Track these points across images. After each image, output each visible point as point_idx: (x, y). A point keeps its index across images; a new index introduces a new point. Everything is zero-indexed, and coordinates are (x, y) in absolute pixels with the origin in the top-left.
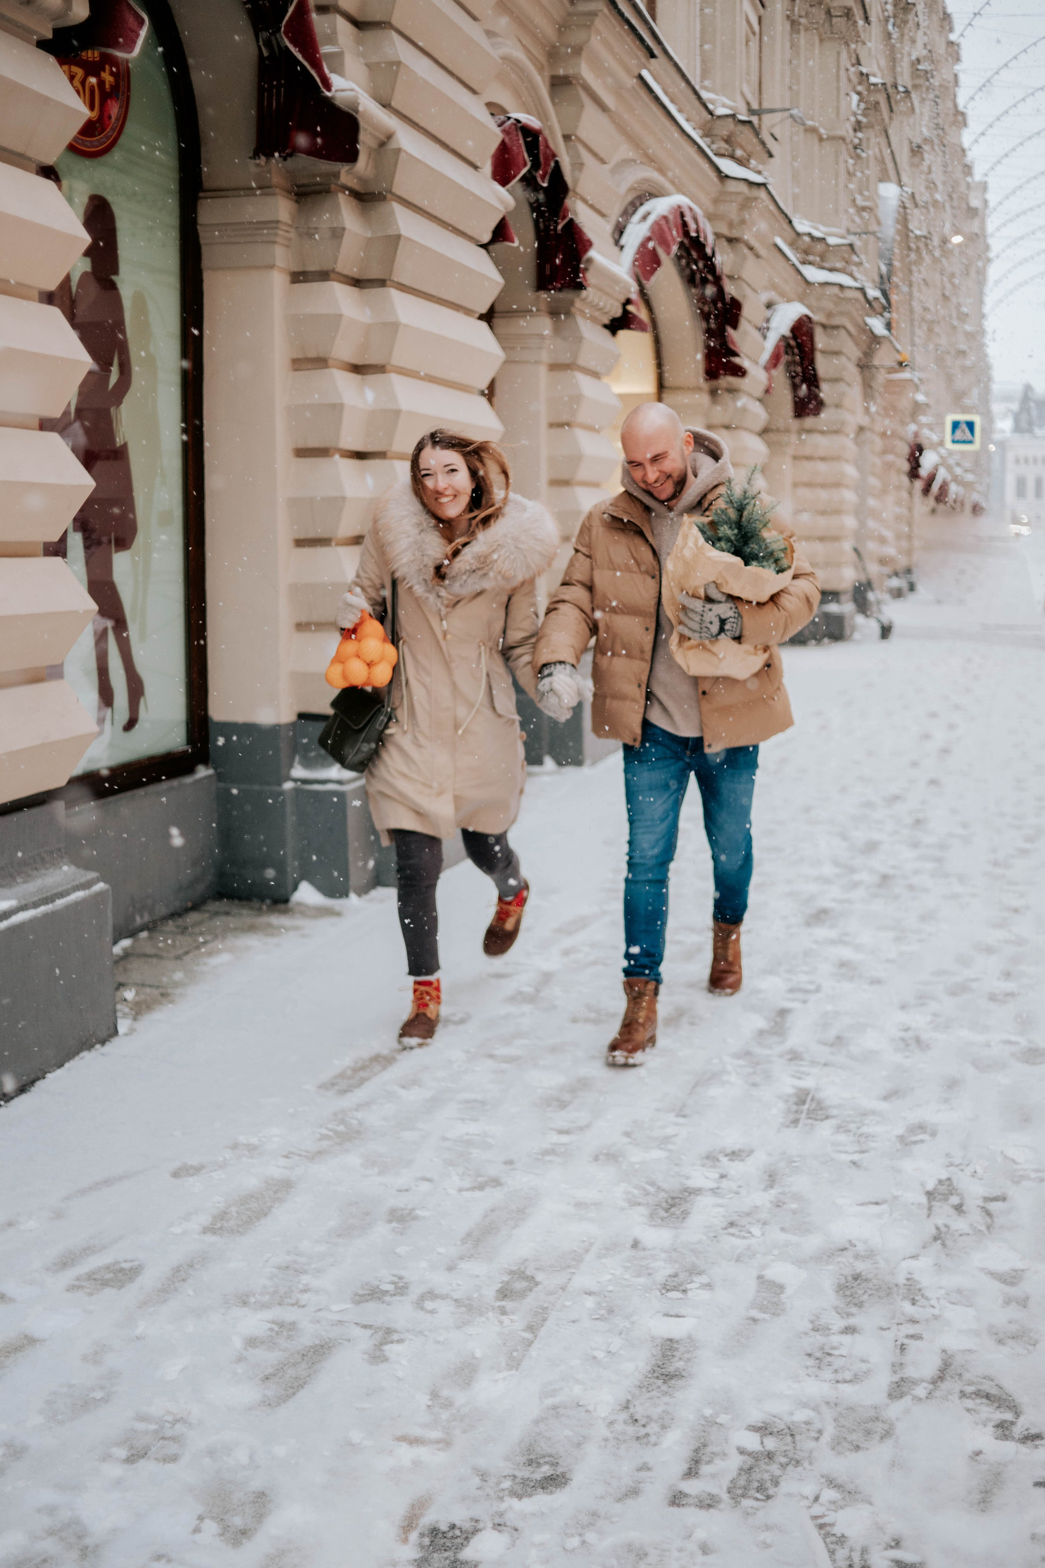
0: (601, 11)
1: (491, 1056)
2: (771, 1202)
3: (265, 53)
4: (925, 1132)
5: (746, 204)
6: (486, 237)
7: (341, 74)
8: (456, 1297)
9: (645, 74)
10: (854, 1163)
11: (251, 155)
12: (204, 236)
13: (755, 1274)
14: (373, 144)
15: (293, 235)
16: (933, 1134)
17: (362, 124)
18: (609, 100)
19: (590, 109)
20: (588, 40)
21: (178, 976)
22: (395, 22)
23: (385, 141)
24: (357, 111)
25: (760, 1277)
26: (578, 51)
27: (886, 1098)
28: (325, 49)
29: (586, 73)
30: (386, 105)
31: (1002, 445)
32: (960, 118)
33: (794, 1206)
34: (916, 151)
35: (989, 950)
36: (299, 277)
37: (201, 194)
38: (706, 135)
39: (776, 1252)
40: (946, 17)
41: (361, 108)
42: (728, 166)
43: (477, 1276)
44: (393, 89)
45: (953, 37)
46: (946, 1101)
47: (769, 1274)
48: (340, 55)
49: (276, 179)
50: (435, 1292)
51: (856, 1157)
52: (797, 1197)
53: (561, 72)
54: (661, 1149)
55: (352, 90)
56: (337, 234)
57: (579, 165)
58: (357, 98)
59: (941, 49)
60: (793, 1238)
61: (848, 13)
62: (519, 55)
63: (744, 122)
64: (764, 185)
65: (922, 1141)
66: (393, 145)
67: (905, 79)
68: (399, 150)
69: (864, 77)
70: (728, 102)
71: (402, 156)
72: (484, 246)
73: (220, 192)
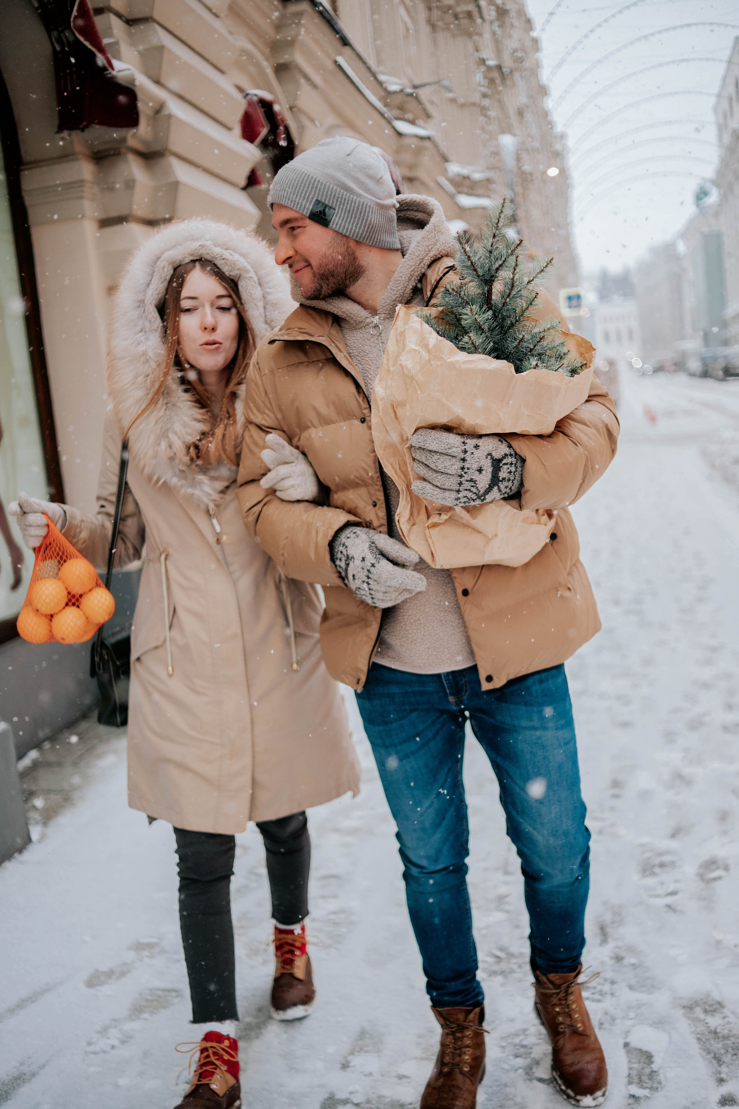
0: (305, 11)
1: (336, 830)
2: (611, 958)
3: (58, 48)
4: (718, 868)
5: (418, 151)
6: (243, 182)
7: (119, 59)
8: (356, 1101)
9: (341, 60)
10: (669, 906)
11: (56, 130)
12: (28, 201)
13: (621, 1043)
14: (150, 112)
15: (96, 190)
16: (726, 868)
17: (140, 95)
18: (317, 79)
19: (305, 88)
20: (298, 34)
21: (76, 780)
22: (156, 16)
23: (159, 109)
24: (135, 86)
25: (626, 1045)
26: (291, 44)
27: (673, 835)
28: (106, 41)
29: (299, 59)
30: (157, 82)
31: (592, 311)
32: (543, 91)
33: (633, 961)
34: (520, 113)
35: (706, 686)
36: (105, 223)
37: (22, 168)
38: (386, 105)
39: (632, 1015)
40: (529, 21)
41: (137, 83)
42: (402, 126)
43: (371, 1074)
44: (160, 68)
45: (534, 34)
46: (725, 833)
47: (635, 1042)
48: (117, 43)
49: (78, 147)
50: (337, 1097)
51: (669, 900)
52: (631, 949)
53: (281, 61)
54: (501, 910)
55: (129, 69)
56: (130, 184)
57: (302, 128)
58: (133, 75)
59: (528, 44)
60: (644, 997)
61: (469, 15)
62: (250, 47)
63: (411, 95)
64: (429, 138)
65: (719, 878)
66: (165, 112)
67: (508, 64)
68: (170, 116)
69: (483, 61)
70: (398, 81)
71: (173, 120)
72: (244, 189)
73: (37, 163)
